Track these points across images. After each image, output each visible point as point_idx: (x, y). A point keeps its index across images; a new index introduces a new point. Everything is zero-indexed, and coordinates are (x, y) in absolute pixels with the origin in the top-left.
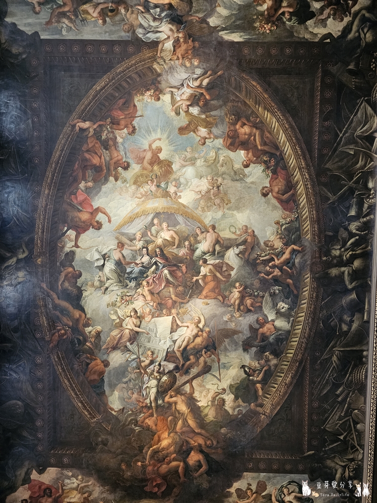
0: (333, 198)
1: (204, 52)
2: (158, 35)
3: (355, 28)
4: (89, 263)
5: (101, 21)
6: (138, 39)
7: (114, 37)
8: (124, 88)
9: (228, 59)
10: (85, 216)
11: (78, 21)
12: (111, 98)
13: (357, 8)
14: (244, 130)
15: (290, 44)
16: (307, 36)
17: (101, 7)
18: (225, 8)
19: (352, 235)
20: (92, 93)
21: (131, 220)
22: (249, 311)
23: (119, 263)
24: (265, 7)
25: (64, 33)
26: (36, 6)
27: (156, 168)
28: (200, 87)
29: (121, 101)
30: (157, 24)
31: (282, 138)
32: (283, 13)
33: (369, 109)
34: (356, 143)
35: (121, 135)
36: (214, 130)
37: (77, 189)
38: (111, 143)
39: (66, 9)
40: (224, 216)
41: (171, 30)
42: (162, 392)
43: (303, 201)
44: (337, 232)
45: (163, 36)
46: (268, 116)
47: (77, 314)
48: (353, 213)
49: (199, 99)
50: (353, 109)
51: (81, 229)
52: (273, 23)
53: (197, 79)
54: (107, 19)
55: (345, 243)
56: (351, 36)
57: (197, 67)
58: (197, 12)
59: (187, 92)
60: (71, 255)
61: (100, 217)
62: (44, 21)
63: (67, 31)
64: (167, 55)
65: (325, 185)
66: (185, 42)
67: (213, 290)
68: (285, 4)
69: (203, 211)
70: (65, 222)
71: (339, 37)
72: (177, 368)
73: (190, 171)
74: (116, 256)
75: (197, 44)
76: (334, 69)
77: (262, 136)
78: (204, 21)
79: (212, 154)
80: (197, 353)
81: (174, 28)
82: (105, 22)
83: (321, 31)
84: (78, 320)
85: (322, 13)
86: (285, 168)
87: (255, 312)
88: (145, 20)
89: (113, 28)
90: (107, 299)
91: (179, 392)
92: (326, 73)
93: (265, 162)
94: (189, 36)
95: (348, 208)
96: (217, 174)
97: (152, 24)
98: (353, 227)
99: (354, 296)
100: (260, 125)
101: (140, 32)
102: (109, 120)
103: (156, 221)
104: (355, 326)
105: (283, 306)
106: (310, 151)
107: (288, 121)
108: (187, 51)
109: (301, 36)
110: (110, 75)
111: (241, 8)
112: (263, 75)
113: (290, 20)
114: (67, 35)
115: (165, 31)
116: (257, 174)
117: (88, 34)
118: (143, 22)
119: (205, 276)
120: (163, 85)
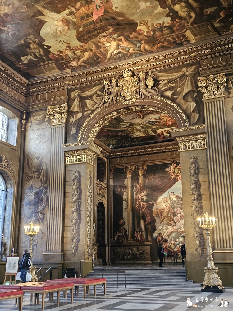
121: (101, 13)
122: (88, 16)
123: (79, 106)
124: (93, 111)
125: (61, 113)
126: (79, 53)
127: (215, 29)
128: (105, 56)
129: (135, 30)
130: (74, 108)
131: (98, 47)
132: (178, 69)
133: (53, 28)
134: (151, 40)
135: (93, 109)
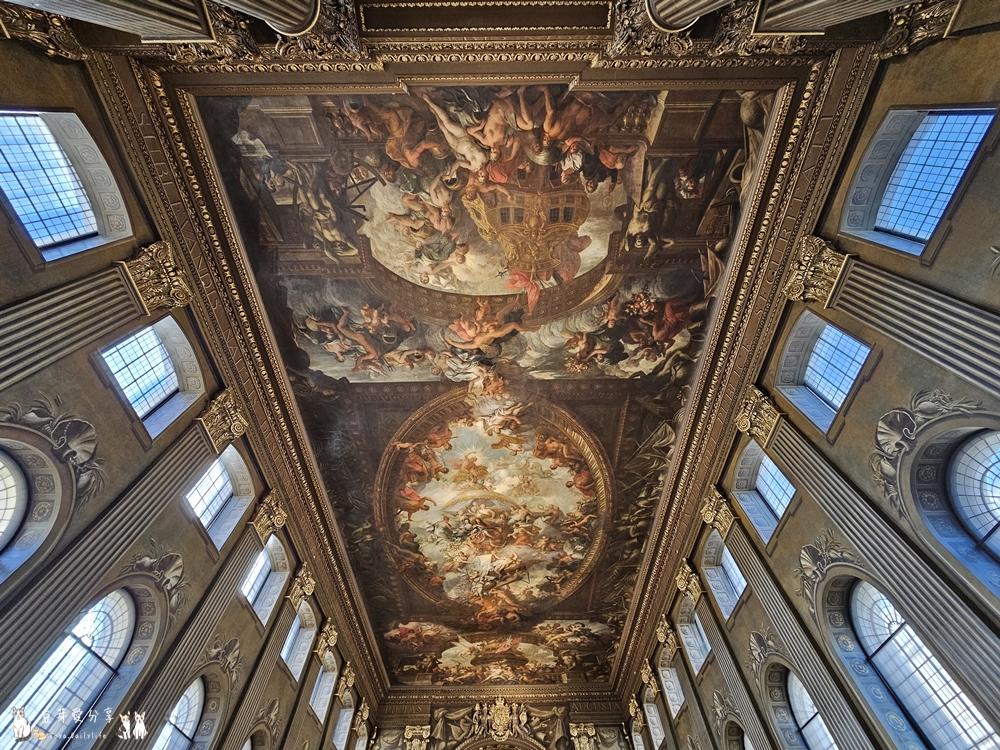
0: (626, 487)
1: (514, 388)
3: (667, 366)
4: (423, 530)
5: (408, 367)
6: (447, 379)
7: (423, 379)
8: (438, 418)
9: (538, 393)
10: (414, 503)
11: (385, 368)
12: (427, 427)
13: (672, 349)
14: (552, 445)
15: (599, 381)
16: (618, 374)
17: (406, 354)
18: (536, 351)
19: (639, 508)
20: (407, 423)
21: (453, 503)
22: (552, 550)
23: (446, 529)
24: (577, 350)
25: (372, 377)
26: (339, 355)
27: (472, 471)
28: (511, 415)
29: (436, 428)
30: (465, 366)
31: (587, 450)
32: (596, 356)
33: (669, 428)
34: (653, 452)
35: (439, 451)
36: (525, 445)
37: (405, 486)
38: (430, 456)
39: (371, 357)
40: (533, 499)
41: (481, 371)
42: (486, 589)
43: (602, 489)
44: (628, 506)
46: (575, 435)
47: (417, 556)
48: (643, 495)
49: (510, 424)
50: (654, 427)
51: (411, 510)
52: (585, 363)
53: (507, 409)
54: (415, 364)
55: (633, 512)
56: (661, 373)
57: (508, 400)
58: (506, 354)
59: (498, 419)
60: (406, 526)
61: (426, 503)
62: (350, 368)
63: (375, 375)
64: (478, 392)
65: (621, 479)
66: (495, 380)
67: (524, 541)
68: (598, 347)
69: (515, 496)
70: (397, 507)
71: (650, 374)
72: (497, 579)
73: (503, 473)
74: (444, 525)
75: (507, 382)
76: (640, 400)
77: (568, 449)
78: (513, 362)
79: (523, 461)
80: (512, 571)
81: (484, 369)
82: (412, 367)
83: (634, 370)
84: (418, 559)
85: (635, 355)
86: (588, 469)
87: (558, 550)
88: (454, 364)
89: (421, 372)
90: (439, 547)
91: (498, 589)
92: (632, 403)
93: (570, 466)
94: (499, 375)
95: (639, 494)
96: (528, 474)
97: (461, 366)
98: (641, 504)
99: (635, 540)
100: (568, 442)
101: (449, 375)
102: (426, 441)
103: (474, 504)
104: (633, 555)
105: (579, 547)
106: (611, 458)
107: (593, 438)
108: (497, 388)
109: (612, 374)
110: (423, 409)
111: (552, 351)
112: (572, 405)
113: (602, 361)
114: (374, 379)
115: (475, 373)
116: (564, 474)
117: (396, 377)
118: (451, 366)
119: (517, 534)
120: (475, 415)
121: (507, 649)
122: (494, 649)
123: (442, 732)
124: (459, 743)
125: (421, 739)
126: (463, 671)
127: (586, 677)
128: (484, 677)
129: (523, 665)
130: (437, 733)
131: (484, 670)
132: (549, 706)
133: (458, 651)
134: (532, 674)
135: (459, 739)
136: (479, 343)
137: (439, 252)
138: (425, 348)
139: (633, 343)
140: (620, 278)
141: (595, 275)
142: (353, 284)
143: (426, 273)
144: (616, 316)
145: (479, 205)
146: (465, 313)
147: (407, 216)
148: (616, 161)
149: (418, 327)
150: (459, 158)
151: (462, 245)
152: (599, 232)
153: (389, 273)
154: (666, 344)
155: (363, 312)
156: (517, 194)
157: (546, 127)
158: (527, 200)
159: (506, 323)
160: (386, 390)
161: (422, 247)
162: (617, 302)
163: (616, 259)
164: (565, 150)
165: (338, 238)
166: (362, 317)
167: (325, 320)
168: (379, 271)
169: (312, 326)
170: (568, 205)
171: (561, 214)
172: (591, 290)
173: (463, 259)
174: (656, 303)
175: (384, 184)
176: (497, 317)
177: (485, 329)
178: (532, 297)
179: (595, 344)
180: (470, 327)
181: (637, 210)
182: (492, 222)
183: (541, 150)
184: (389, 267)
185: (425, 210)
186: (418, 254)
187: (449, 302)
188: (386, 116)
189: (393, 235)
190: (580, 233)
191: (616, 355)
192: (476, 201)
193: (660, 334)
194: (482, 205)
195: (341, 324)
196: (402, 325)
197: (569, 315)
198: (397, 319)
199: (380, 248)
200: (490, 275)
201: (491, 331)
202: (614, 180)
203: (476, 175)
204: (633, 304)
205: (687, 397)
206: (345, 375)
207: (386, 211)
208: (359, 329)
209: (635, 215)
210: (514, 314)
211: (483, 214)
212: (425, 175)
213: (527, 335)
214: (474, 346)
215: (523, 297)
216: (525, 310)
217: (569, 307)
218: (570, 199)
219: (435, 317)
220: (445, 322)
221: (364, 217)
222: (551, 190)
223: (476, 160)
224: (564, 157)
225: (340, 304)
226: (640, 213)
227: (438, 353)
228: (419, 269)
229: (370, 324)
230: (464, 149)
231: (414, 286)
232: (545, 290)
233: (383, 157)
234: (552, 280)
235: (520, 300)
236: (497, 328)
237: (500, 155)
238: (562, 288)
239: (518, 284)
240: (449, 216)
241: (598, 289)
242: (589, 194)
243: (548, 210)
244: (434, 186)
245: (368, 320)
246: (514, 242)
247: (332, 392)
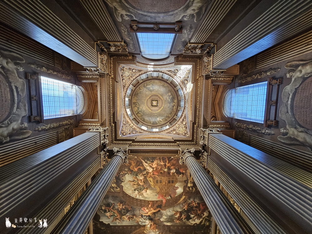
1: (159, 228)
2: (145, 223)
3: (203, 222)
5: (128, 220)
6: (139, 225)
7: (132, 224)
9: (166, 229)
11: (121, 221)
13: (204, 216)
15: (184, 226)
16: (190, 224)
17: (128, 216)
18: (165, 216)
24: (177, 216)
25: (117, 224)
26: (109, 217)
30: (145, 220)
32: (183, 218)
39: (118, 217)
41: (149, 222)
45: (147, 224)
52: (180, 220)
54: (130, 220)
56: (202, 224)
57: (157, 231)
58: (157, 217)
62: (111, 221)
63: (118, 223)
64: (148, 229)
66: (154, 225)
68: (183, 215)
71: (199, 224)
75: (157, 226)
78: (159, 219)
81: (150, 222)
82: (129, 220)
83: (193, 223)
85: (194, 218)
88: (142, 220)
89: (132, 222)
94: (155, 223)
97: (144, 220)
101: (140, 223)
108: (154, 227)
109: (188, 224)
111: (170, 216)
113: (184, 220)
114: (118, 224)
115: (148, 223)
117: (124, 223)
118: (141, 220)
136: (149, 214)
137: (140, 190)
138: (134, 215)
139: (193, 214)
140: (187, 197)
141: (180, 196)
142: (117, 197)
143: (136, 195)
144: (187, 207)
145: (151, 179)
146: (146, 205)
147: (133, 181)
148: (183, 171)
149: (133, 209)
150: (147, 169)
151: (146, 188)
152: (180, 186)
153: (127, 195)
154: (202, 215)
155: (118, 205)
156: (160, 177)
157: (167, 164)
158: (162, 178)
159: (157, 208)
160: (121, 228)
161: (136, 188)
162: (187, 203)
163: (185, 192)
164: (171, 168)
165: (115, 186)
166: (117, 206)
167: (107, 206)
168: (124, 194)
169: (103, 208)
170: (172, 180)
171: (171, 182)
172: (180, 200)
173: (146, 191)
174: (197, 203)
175: (129, 174)
176: (155, 206)
177: (151, 210)
178: (164, 201)
179: (182, 215)
180: (147, 209)
181: (189, 181)
182: (154, 182)
183: (166, 168)
184: (127, 193)
185: (138, 180)
186: (135, 190)
187: (142, 202)
188: (131, 161)
189: (129, 185)
190: (176, 186)
191: (188, 218)
192: (150, 178)
193: (200, 212)
194: (152, 179)
195: (111, 207)
196: (128, 208)
197: (174, 206)
198: (127, 206)
199: (125, 189)
200: (153, 195)
201: (153, 210)
202: (183, 175)
203: (151, 173)
204: (191, 203)
205: (211, 232)
206: (109, 223)
207: (128, 180)
208: (116, 209)
209: (189, 182)
210: (159, 206)
211: (152, 181)
212: (139, 173)
213: (163, 212)
214: (148, 215)
215: (162, 201)
216: (162, 205)
217: (174, 204)
218: (173, 178)
219: (138, 206)
220: (140, 207)
221: (123, 181)
222: (168, 176)
223: (151, 170)
224: (171, 170)
225: (112, 202)
226: (190, 182)
227: (138, 216)
228: (135, 194)
229: (119, 208)
230: (148, 168)
231: (133, 198)
232: (167, 199)
233: (129, 169)
234: (169, 197)
235: (161, 202)
236: (154, 209)
237: (156, 169)
238: (172, 199)
239: (160, 198)
240: (143, 182)
241: (182, 199)
242: (177, 178)
243: (168, 181)
244: (140, 175)
245: (119, 207)
246: (159, 187)
247: (104, 228)
